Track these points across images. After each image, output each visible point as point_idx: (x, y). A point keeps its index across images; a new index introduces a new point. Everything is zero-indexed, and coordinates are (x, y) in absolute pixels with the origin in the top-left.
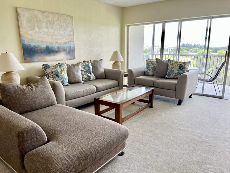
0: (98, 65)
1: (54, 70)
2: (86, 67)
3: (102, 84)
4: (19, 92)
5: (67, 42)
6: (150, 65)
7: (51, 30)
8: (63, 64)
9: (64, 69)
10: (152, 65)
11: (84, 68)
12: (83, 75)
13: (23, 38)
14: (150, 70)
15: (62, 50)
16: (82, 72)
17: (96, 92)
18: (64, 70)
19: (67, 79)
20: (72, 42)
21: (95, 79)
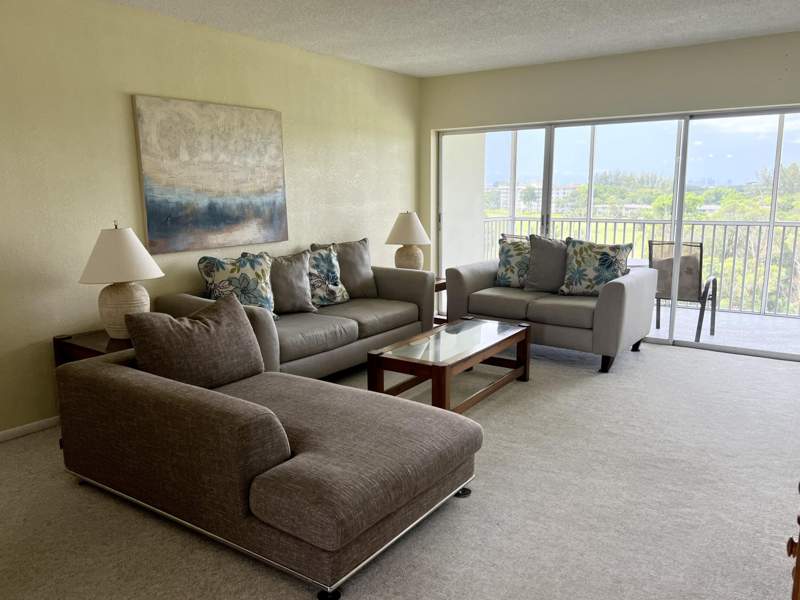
0: (357, 258)
1: (236, 275)
2: (322, 263)
3: (375, 314)
4: (179, 337)
5: (266, 190)
6: (511, 256)
7: (222, 157)
8: (261, 256)
9: (263, 271)
10: (518, 255)
11: (316, 266)
12: (313, 286)
13: (148, 184)
14: (513, 272)
15: (252, 212)
16: (311, 280)
17: (360, 338)
18: (264, 276)
19: (272, 301)
20: (280, 187)
21: (348, 301)
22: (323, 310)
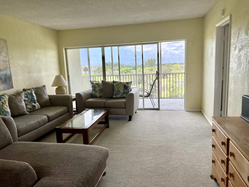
0: (42, 92)
2: (29, 96)
3: (52, 112)
5: (2, 69)
6: (96, 88)
8: (3, 95)
9: (5, 101)
10: (98, 87)
11: (27, 97)
12: (26, 105)
14: (97, 92)
16: (25, 102)
17: (48, 122)
18: (6, 103)
19: (10, 112)
20: (8, 68)
21: (40, 109)
22: (31, 113)
